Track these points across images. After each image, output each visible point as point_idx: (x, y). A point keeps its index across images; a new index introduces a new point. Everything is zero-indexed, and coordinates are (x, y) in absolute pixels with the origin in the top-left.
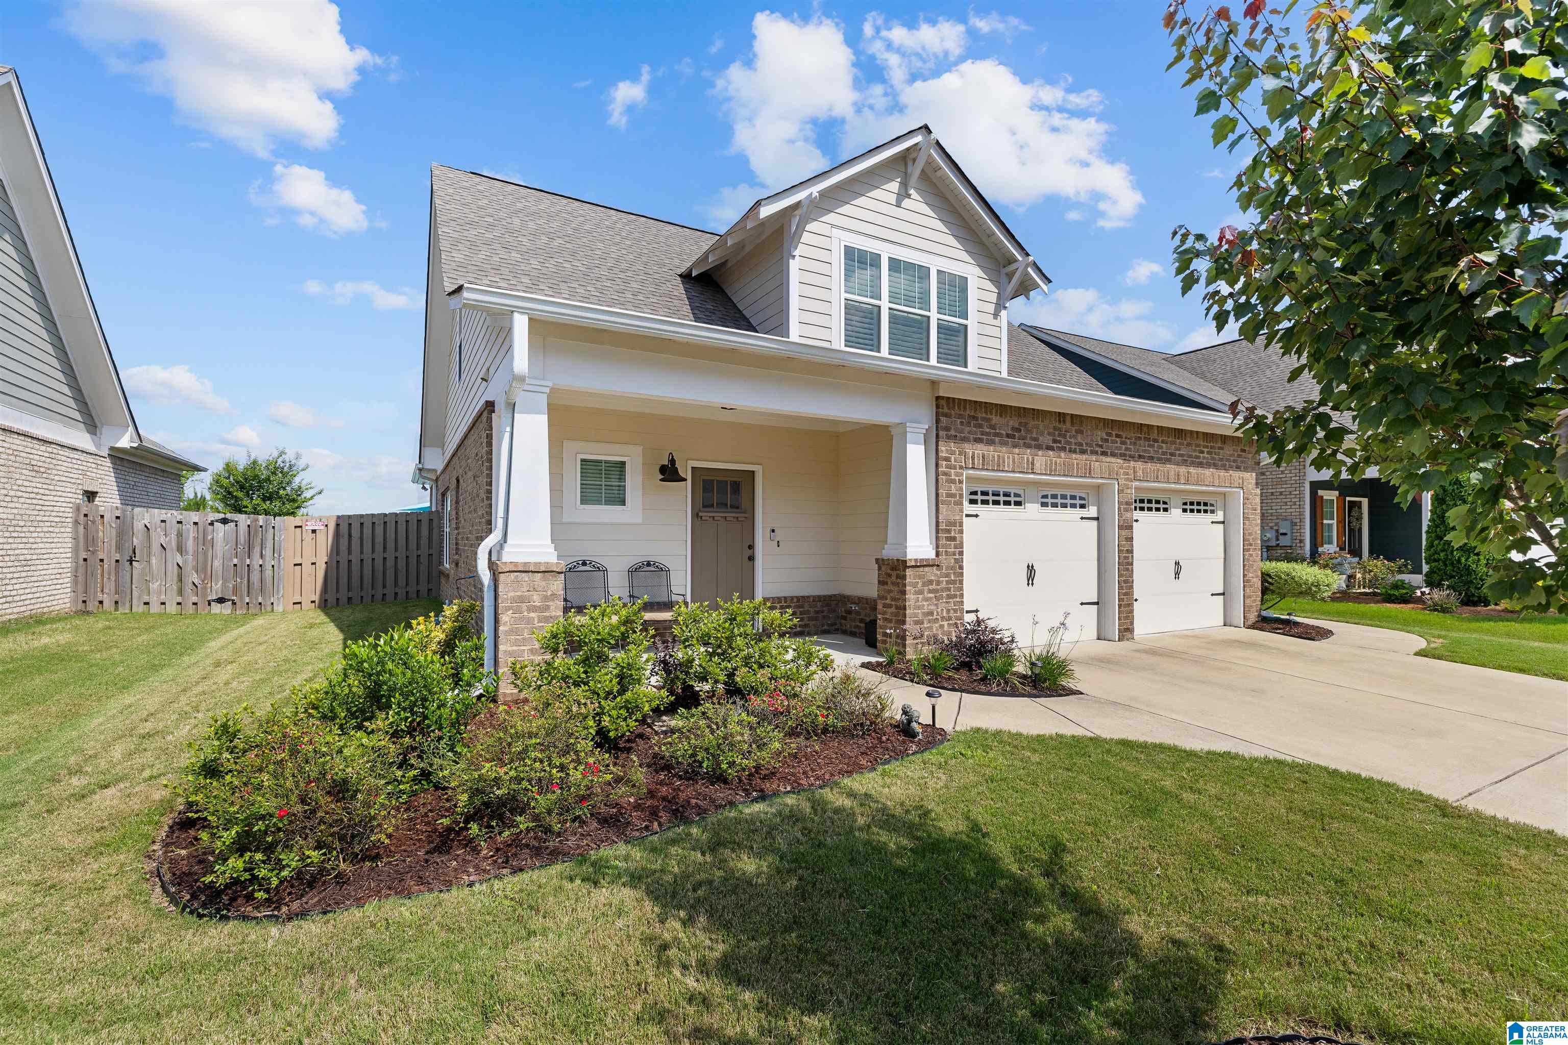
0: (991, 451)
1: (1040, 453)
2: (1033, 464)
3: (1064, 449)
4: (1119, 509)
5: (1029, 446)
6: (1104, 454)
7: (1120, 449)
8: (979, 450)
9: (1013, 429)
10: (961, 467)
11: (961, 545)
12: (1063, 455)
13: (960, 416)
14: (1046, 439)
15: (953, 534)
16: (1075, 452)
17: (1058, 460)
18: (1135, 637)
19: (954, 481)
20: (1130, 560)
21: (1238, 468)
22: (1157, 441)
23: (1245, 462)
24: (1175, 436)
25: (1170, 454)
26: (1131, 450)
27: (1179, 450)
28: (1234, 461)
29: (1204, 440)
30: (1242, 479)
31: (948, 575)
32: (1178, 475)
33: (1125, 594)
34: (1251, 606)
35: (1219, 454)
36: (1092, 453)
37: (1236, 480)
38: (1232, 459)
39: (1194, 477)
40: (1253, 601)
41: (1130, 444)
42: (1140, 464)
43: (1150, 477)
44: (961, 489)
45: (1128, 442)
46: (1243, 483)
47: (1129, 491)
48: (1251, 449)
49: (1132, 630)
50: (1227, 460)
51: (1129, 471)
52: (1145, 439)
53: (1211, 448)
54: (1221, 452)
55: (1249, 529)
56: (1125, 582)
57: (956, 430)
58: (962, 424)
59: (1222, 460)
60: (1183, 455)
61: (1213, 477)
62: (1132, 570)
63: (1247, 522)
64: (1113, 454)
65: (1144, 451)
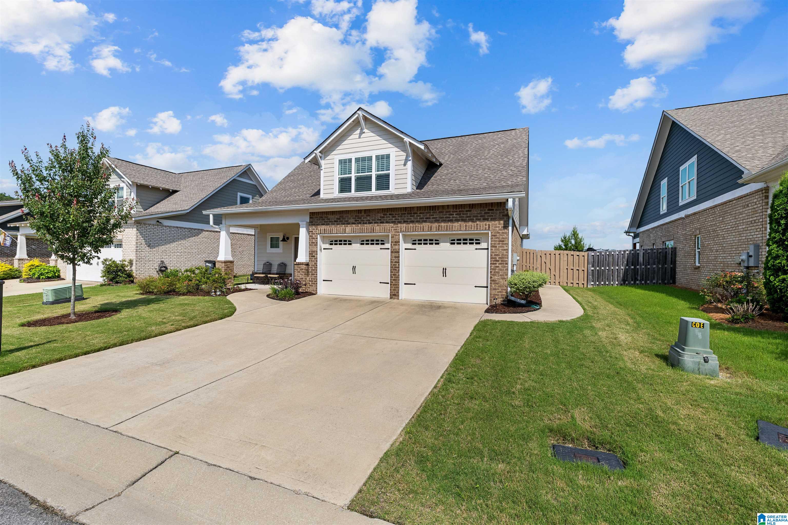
0: (327, 228)
1: (349, 226)
2: (345, 230)
3: (360, 223)
5: (344, 224)
6: (383, 223)
7: (392, 219)
8: (323, 227)
9: (337, 219)
10: (317, 234)
11: (317, 258)
12: (360, 225)
13: (317, 217)
14: (353, 221)
15: (314, 255)
16: (366, 223)
17: (357, 228)
18: (400, 298)
19: (314, 238)
20: (397, 266)
21: (485, 219)
22: (416, 213)
23: (492, 216)
24: (430, 210)
25: (426, 218)
26: (398, 219)
27: (433, 215)
28: (481, 216)
29: (453, 209)
30: (489, 225)
31: (312, 268)
32: (431, 227)
33: (394, 280)
34: (496, 294)
35: (467, 214)
36: (375, 223)
37: (483, 226)
38: (479, 215)
39: (444, 227)
40: (498, 292)
41: (398, 217)
42: (405, 225)
43: (411, 230)
44: (317, 241)
45: (397, 216)
46: (489, 227)
47: (397, 237)
48: (499, 208)
49: (398, 296)
50: (474, 216)
51: (398, 229)
52: (408, 213)
53: (460, 211)
54: (469, 213)
55: (496, 252)
56: (394, 275)
57: (315, 222)
58: (317, 220)
59: (470, 217)
60: (436, 218)
61: (460, 226)
62: (399, 270)
63: (493, 248)
64: (387, 222)
65: (407, 219)
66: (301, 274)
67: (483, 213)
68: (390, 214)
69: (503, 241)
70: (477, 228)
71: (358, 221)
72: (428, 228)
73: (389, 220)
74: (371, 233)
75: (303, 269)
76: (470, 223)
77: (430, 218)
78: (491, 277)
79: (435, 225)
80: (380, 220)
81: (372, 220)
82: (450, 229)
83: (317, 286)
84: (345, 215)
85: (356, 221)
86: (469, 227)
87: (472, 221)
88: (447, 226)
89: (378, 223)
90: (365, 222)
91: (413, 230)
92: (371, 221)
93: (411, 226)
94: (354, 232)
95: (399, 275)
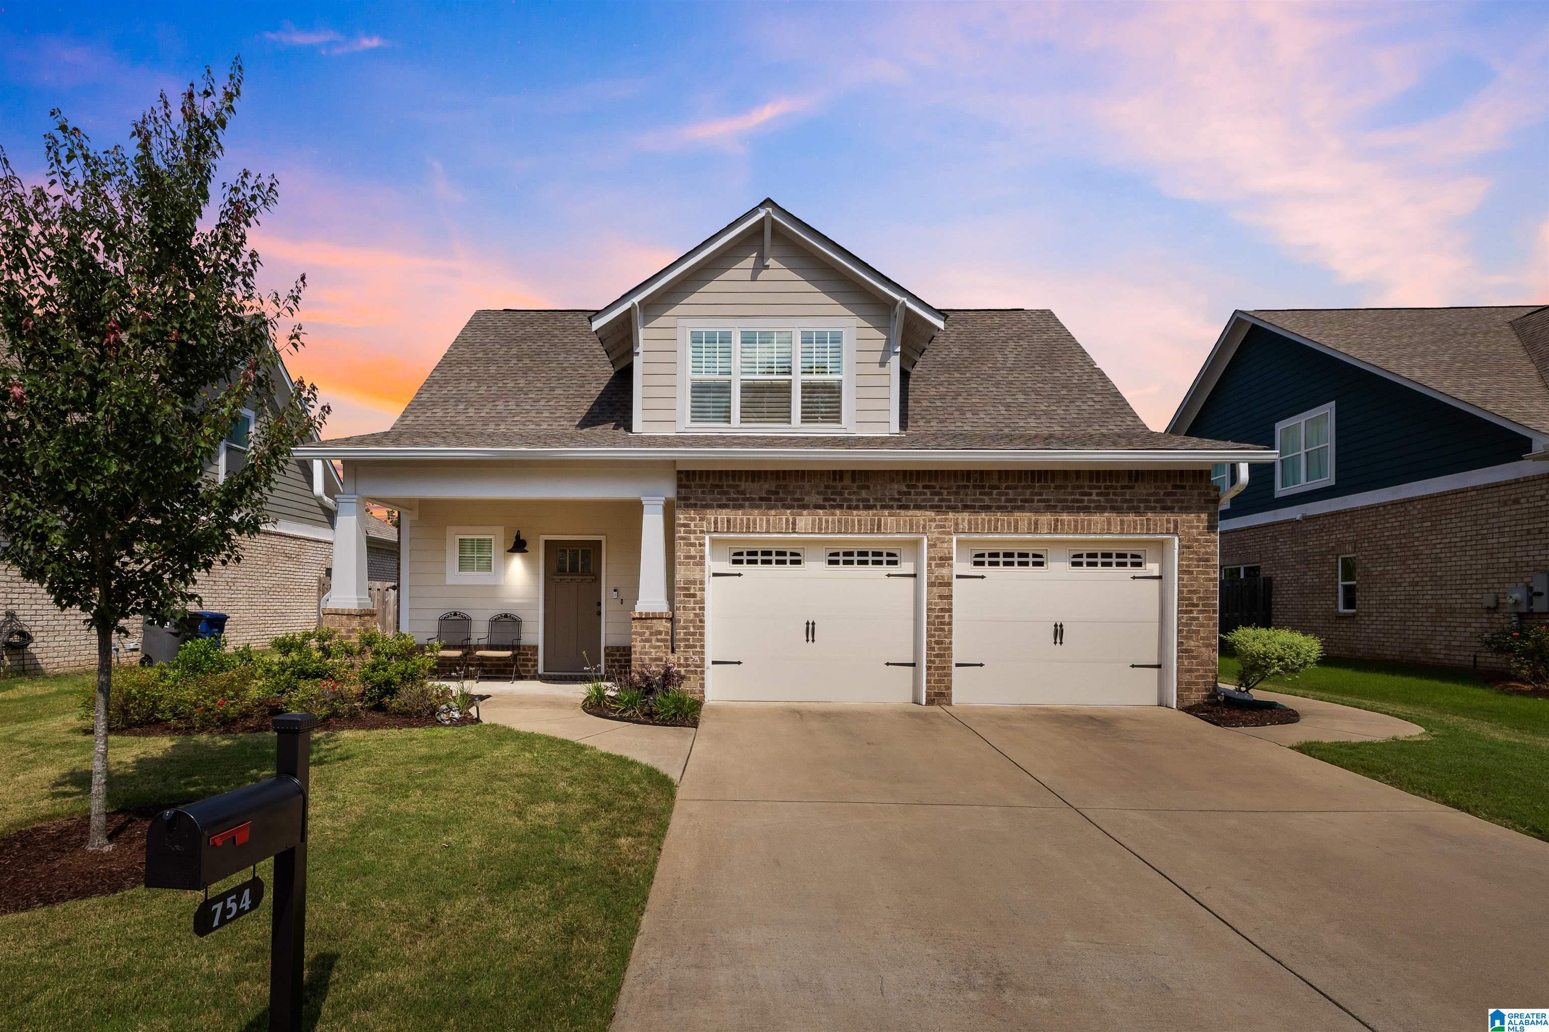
0: (738, 516)
1: (805, 512)
2: (794, 523)
3: (840, 507)
4: (929, 565)
5: (790, 507)
6: (906, 507)
7: (931, 500)
8: (723, 515)
9: (768, 492)
10: (702, 532)
11: (702, 601)
12: (838, 512)
13: (701, 486)
14: (814, 499)
15: (692, 591)
16: (857, 508)
17: (830, 518)
18: (953, 703)
19: (693, 545)
20: (947, 619)
21: (1166, 509)
22: (998, 488)
23: (1182, 501)
24: (1033, 480)
25: (1022, 501)
26: (949, 501)
27: (1041, 494)
28: (1157, 501)
29: (1091, 480)
30: (1176, 522)
31: (685, 628)
32: (1036, 524)
33: (937, 656)
34: (1193, 683)
35: (1124, 494)
36: (883, 507)
37: (1162, 525)
38: (1152, 498)
39: (1069, 525)
40: (1197, 677)
41: (949, 494)
42: (966, 515)
43: (983, 529)
44: (703, 551)
45: (945, 492)
46: (1176, 527)
47: (945, 545)
49: (950, 695)
50: (1141, 501)
51: (947, 524)
52: (975, 487)
53: (1106, 488)
54: (1128, 491)
55: (1192, 585)
56: (937, 643)
57: (696, 499)
58: (703, 492)
59: (1131, 501)
60: (1048, 500)
61: (1109, 524)
62: (950, 631)
63: (1186, 577)
64: (918, 507)
65: (974, 500)
66: (655, 647)
67: (1162, 492)
68: (925, 487)
69: (1207, 560)
70: (1148, 529)
71: (834, 500)
72: (1030, 524)
73: (924, 500)
74: (872, 532)
75: (660, 633)
76: (1131, 517)
77: (1032, 501)
78: (1180, 644)
79: (1046, 518)
80: (899, 500)
81: (876, 499)
82: (1083, 528)
83: (703, 679)
84: (792, 484)
85: (825, 500)
86: (1129, 526)
87: (1136, 511)
88: (1076, 521)
89: (892, 507)
90: (854, 503)
91: (989, 528)
92: (872, 503)
93: (983, 519)
94: (820, 529)
95: (951, 643)
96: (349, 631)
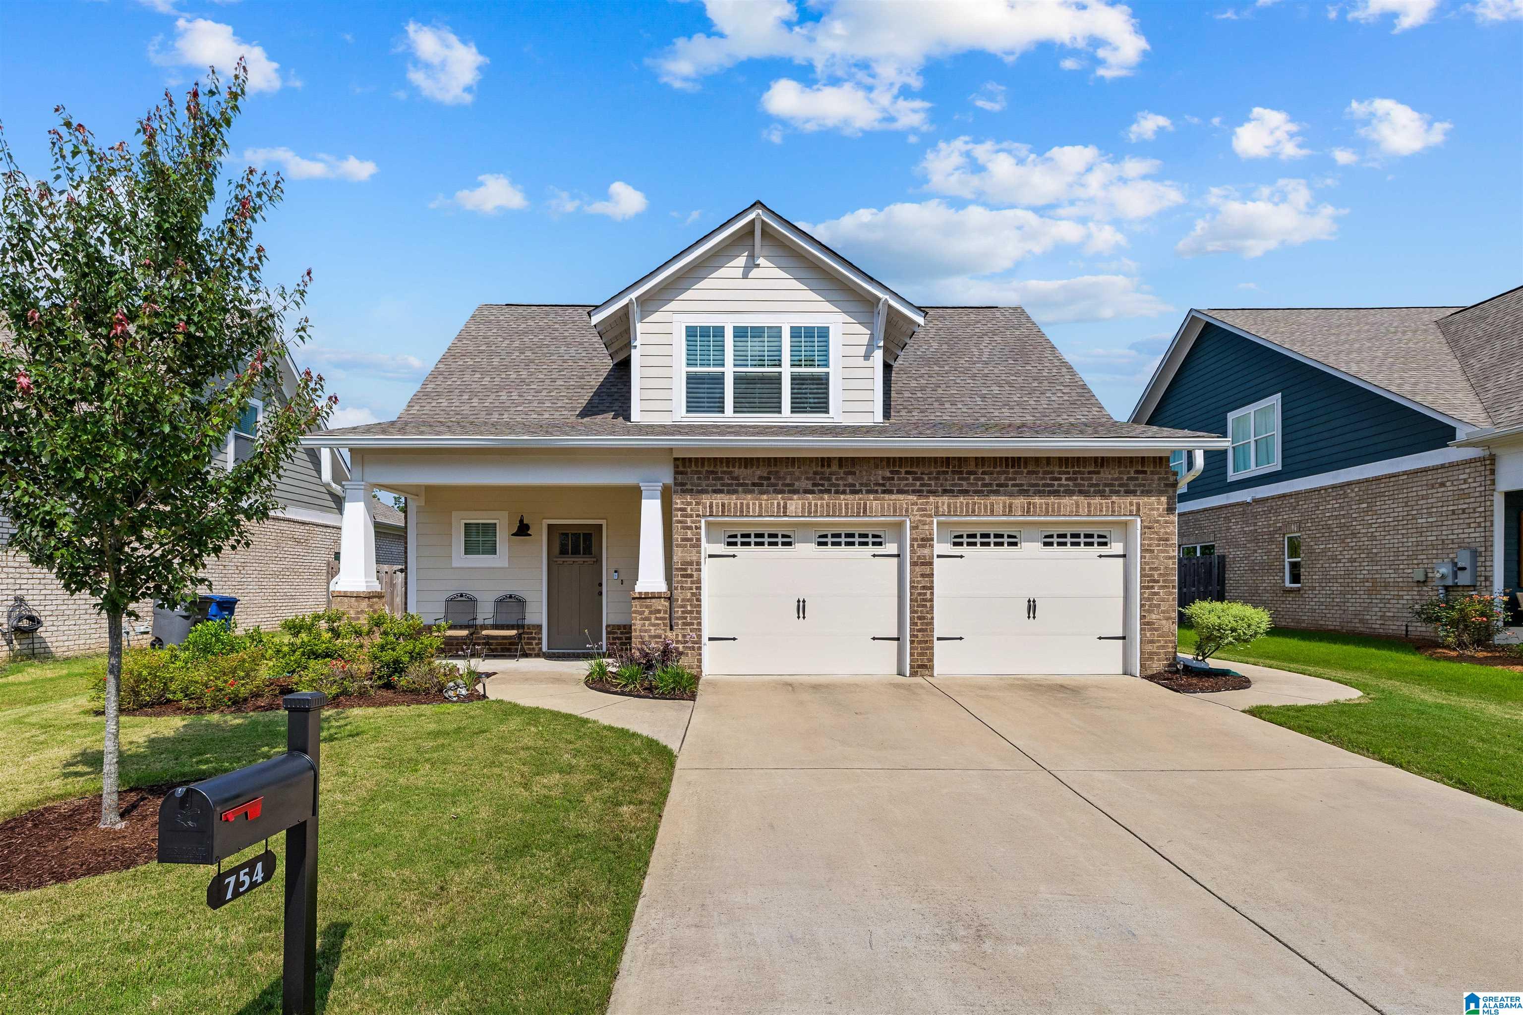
0: (732, 500)
1: (795, 497)
2: (785, 507)
3: (828, 491)
4: (912, 546)
5: (782, 492)
6: (890, 492)
7: (913, 485)
8: (718, 500)
9: (761, 478)
10: (698, 516)
11: (699, 581)
12: (826, 496)
13: (697, 472)
14: (808, 485)
15: (689, 572)
16: (844, 492)
17: (819, 503)
18: (935, 674)
19: (690, 528)
20: (928, 596)
21: (1129, 492)
22: (975, 473)
23: (1144, 485)
24: (1007, 466)
25: (997, 485)
26: (930, 485)
27: (1015, 479)
28: (1120, 485)
29: (1060, 467)
30: (1138, 505)
31: (682, 606)
32: (1010, 507)
33: (919, 630)
34: (1155, 653)
35: (1091, 479)
36: (869, 492)
37: (1126, 507)
38: (1117, 483)
39: (1041, 507)
40: (1158, 648)
41: (930, 479)
42: (945, 499)
43: (962, 511)
44: (700, 534)
45: (926, 477)
46: (1138, 510)
47: (927, 527)
48: (1158, 469)
49: (932, 668)
50: (1106, 485)
51: (928, 507)
52: (954, 472)
53: (1074, 473)
54: (1094, 476)
55: (1153, 563)
56: (919, 618)
57: (692, 485)
58: (699, 478)
59: (1097, 485)
60: (1022, 485)
61: (1077, 506)
62: (932, 607)
63: (1147, 555)
64: (900, 492)
65: (953, 485)
66: (654, 625)
67: (1125, 477)
68: (907, 473)
69: (1167, 540)
70: (1113, 511)
71: (823, 485)
72: (1004, 507)
73: (906, 485)
74: (858, 516)
75: (659, 611)
76: (1097, 500)
77: (1007, 486)
78: (1143, 617)
79: (1019, 502)
80: (883, 485)
81: (861, 485)
82: (1053, 511)
83: (700, 655)
84: (783, 471)
85: (814, 485)
86: (1095, 508)
87: (1102, 494)
88: (1047, 504)
89: (876, 492)
90: (841, 488)
91: (967, 511)
92: (858, 488)
93: (962, 503)
94: (809, 512)
95: (932, 618)
96: (358, 613)
